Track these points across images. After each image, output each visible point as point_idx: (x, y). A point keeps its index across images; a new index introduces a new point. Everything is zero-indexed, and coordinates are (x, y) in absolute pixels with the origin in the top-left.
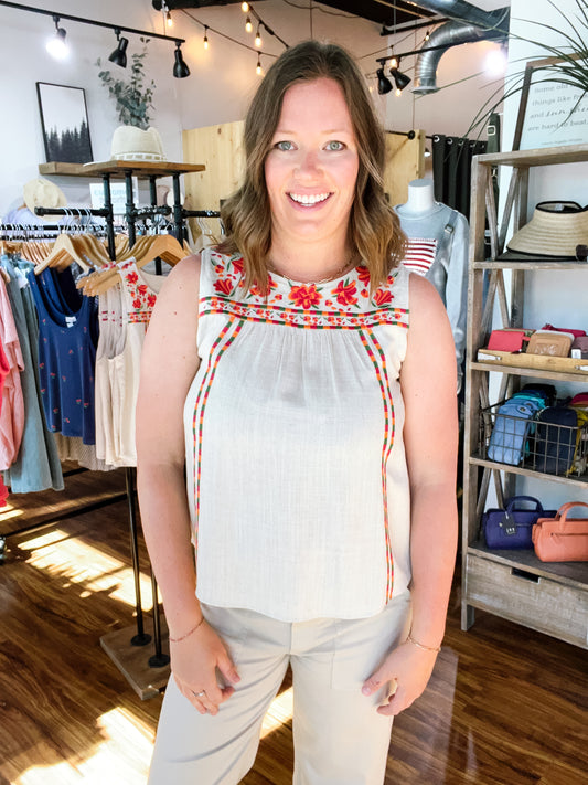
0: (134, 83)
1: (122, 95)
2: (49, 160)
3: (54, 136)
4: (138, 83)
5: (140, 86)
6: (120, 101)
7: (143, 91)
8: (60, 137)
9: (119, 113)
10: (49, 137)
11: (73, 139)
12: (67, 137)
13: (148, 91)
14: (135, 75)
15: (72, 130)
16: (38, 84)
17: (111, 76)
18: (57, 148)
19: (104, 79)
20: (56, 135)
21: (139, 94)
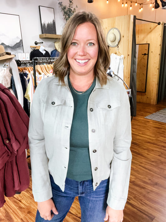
0: (70, 6)
1: (66, 10)
2: (42, 33)
3: (45, 25)
4: (71, 6)
5: (72, 7)
6: (65, 13)
7: (72, 9)
8: (46, 25)
9: (64, 17)
10: (43, 25)
11: (50, 26)
12: (48, 25)
13: (75, 9)
14: (70, 3)
15: (50, 23)
16: (39, 6)
17: (62, 4)
18: (45, 29)
19: (60, 5)
20: (45, 24)
21: (71, 10)
